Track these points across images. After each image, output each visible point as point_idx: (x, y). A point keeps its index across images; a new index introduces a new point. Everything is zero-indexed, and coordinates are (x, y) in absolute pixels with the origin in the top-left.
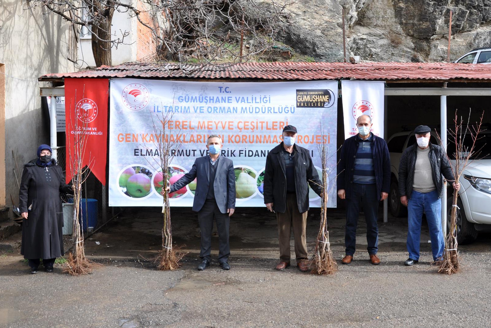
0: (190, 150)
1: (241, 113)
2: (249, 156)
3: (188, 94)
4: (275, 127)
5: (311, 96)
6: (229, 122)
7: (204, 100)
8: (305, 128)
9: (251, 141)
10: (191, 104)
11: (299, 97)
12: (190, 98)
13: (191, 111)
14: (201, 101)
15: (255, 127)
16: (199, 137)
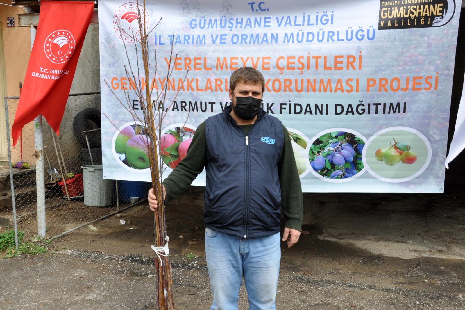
0: (206, 103)
1: (284, 42)
2: (295, 113)
3: (205, 15)
4: (338, 65)
5: (407, 7)
6: (264, 58)
7: (228, 24)
8: (393, 66)
9: (299, 89)
10: (208, 32)
11: (385, 11)
12: (207, 22)
13: (207, 42)
14: (223, 25)
15: (306, 65)
16: (219, 83)
